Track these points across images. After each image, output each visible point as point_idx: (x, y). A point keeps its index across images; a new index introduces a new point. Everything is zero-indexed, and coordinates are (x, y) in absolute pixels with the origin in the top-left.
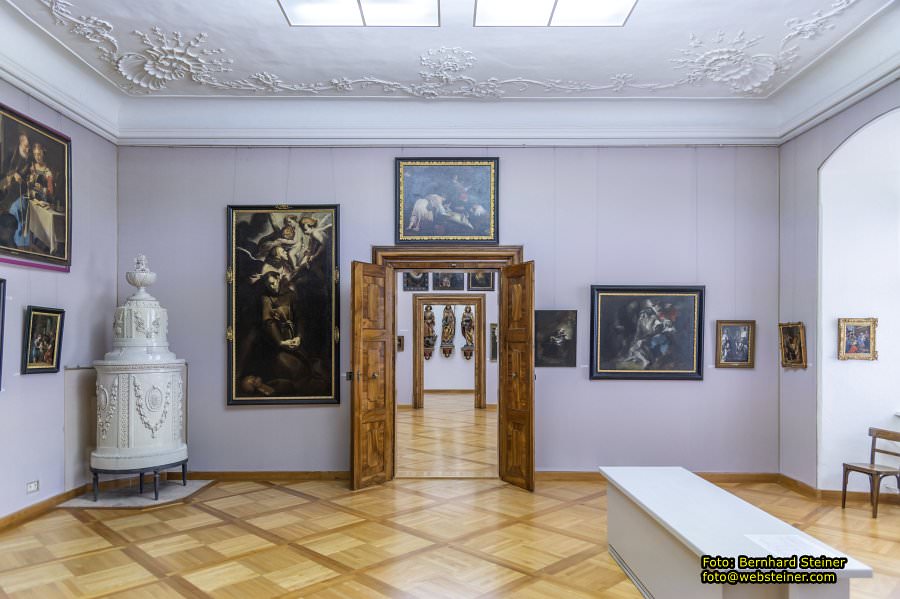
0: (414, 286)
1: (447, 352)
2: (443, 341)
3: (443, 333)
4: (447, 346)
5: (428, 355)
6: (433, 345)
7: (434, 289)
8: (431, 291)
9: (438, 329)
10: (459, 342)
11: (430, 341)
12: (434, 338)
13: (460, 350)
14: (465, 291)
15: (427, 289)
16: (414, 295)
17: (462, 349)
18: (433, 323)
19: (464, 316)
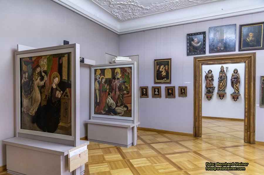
0: (194, 51)
1: (222, 96)
2: (219, 90)
3: (219, 85)
4: (221, 92)
5: (209, 98)
6: (213, 92)
7: (210, 53)
8: (208, 54)
9: (216, 83)
10: (229, 90)
11: (211, 90)
12: (213, 88)
13: (230, 95)
14: (237, 52)
15: (204, 52)
16: (194, 58)
17: (231, 95)
18: (213, 80)
19: (233, 76)
